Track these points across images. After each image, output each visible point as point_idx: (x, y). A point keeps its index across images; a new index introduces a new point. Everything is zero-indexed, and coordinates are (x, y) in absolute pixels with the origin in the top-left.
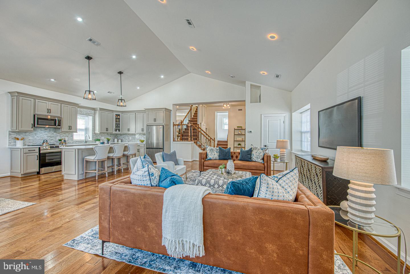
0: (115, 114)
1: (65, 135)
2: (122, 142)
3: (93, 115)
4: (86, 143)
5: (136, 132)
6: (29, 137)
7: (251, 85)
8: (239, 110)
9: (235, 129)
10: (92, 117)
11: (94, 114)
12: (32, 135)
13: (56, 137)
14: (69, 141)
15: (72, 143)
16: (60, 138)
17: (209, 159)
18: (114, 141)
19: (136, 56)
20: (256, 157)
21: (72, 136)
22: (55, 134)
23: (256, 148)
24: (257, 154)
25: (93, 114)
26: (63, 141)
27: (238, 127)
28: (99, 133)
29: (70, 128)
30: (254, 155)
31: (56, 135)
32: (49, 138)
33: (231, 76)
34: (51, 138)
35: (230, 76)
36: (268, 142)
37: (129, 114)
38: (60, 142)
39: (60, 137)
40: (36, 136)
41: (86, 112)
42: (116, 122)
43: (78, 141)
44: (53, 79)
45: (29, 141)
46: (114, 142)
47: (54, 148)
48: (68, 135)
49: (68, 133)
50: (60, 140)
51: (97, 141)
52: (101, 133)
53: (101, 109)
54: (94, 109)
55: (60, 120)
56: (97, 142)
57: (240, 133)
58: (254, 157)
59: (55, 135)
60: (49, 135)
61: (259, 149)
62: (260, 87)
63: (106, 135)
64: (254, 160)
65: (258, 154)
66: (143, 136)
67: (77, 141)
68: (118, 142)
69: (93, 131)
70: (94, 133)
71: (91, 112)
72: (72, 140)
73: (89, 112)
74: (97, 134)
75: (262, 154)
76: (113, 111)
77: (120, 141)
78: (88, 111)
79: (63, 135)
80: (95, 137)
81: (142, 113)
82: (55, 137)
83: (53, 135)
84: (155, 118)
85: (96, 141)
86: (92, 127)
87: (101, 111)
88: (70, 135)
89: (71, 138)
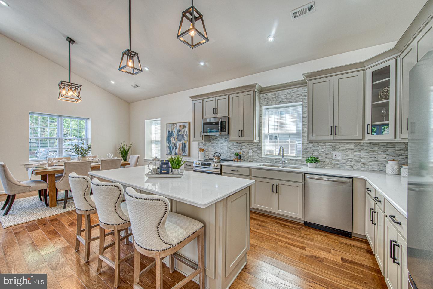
0: (370, 71)
1: (248, 146)
6: (212, 148)
10: (301, 103)
12: (214, 145)
13: (237, 149)
14: (254, 158)
15: (258, 161)
21: (260, 148)
32: (229, 150)
34: (231, 151)
40: (217, 148)
41: (288, 95)
45: (212, 153)
48: (253, 146)
49: (253, 143)
50: (237, 154)
53: (309, 77)
54: (306, 83)
59: (236, 147)
60: (229, 146)
71: (299, 93)
72: (259, 155)
73: (295, 94)
78: (293, 92)
79: (246, 146)
83: (233, 146)
85: (308, 162)
86: (302, 128)
87: (310, 80)
88: (257, 146)
89: (259, 151)
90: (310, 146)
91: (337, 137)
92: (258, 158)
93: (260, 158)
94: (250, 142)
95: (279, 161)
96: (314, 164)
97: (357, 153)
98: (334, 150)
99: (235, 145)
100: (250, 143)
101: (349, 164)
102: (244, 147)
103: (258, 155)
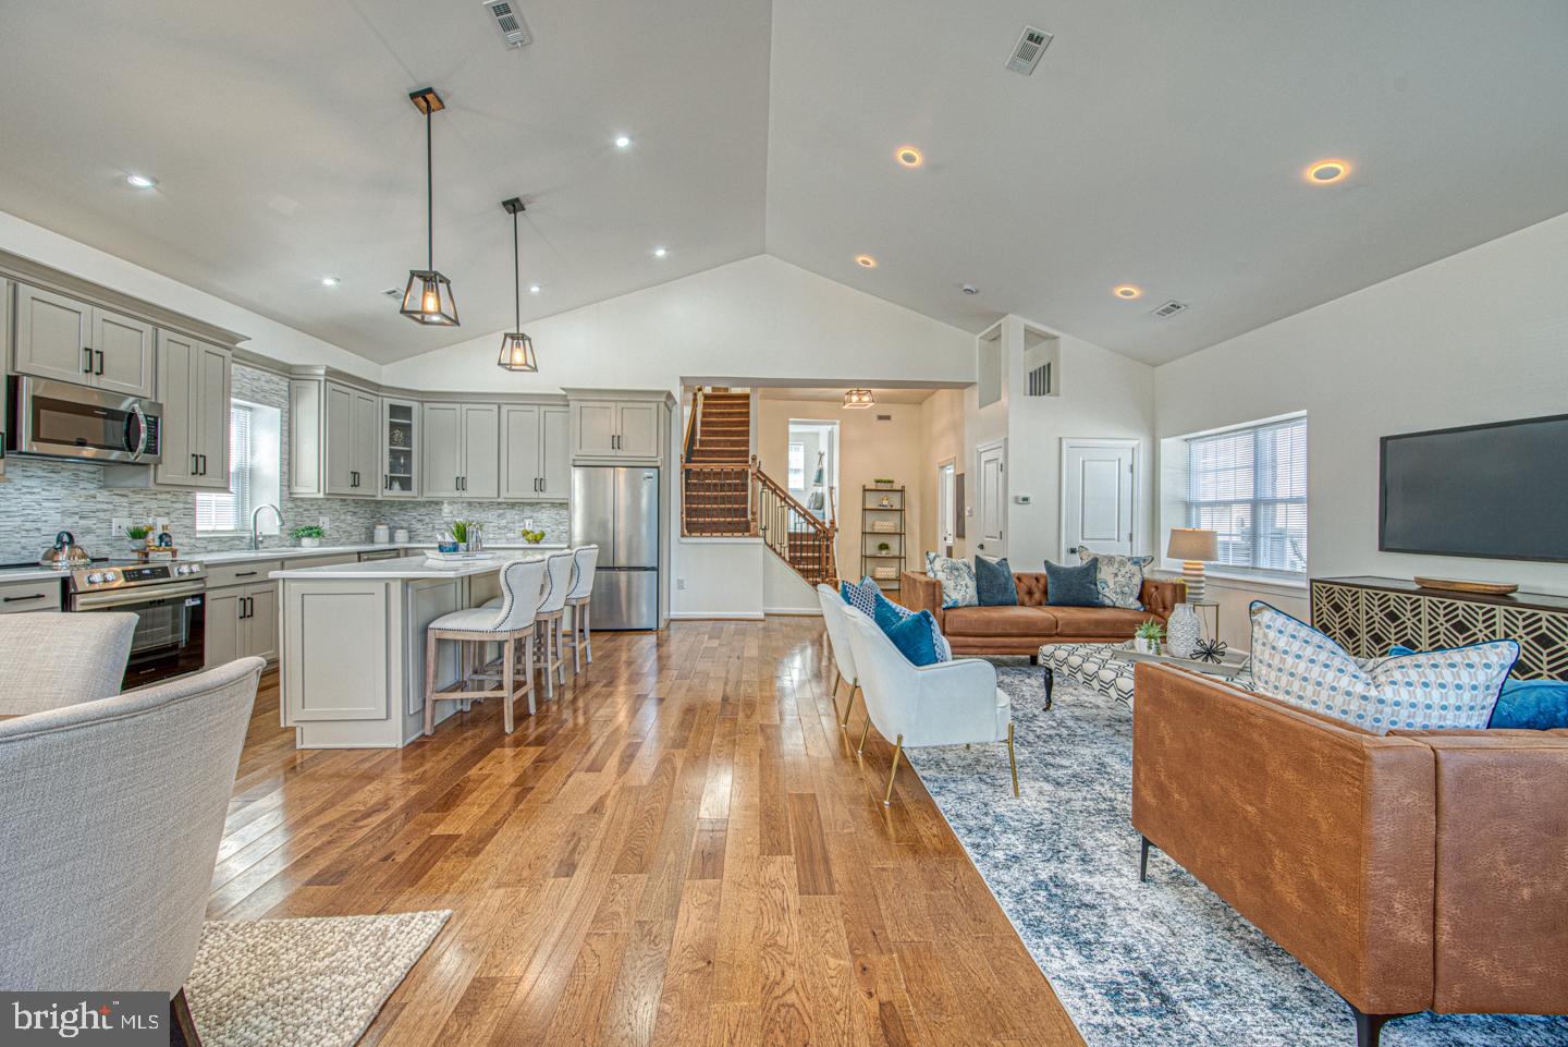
0: (387, 402)
1: (153, 505)
2: (411, 539)
3: (282, 400)
4: (257, 548)
5: (504, 494)
7: (1028, 332)
8: (881, 418)
9: (865, 490)
10: (278, 410)
11: (286, 394)
14: (174, 541)
16: (128, 523)
17: (950, 604)
18: (371, 539)
19: (632, 138)
20: (1118, 590)
21: (190, 512)
22: (103, 496)
23: (1111, 560)
24: (1119, 578)
25: (282, 397)
26: (153, 538)
27: (877, 481)
28: (321, 495)
29: (199, 465)
30: (1106, 583)
31: (111, 506)
32: (70, 522)
33: (966, 287)
34: (87, 522)
35: (961, 285)
36: (1083, 539)
37: (465, 407)
38: (139, 543)
39: (130, 515)
41: (255, 383)
42: (392, 442)
43: (220, 540)
44: (144, 175)
46: (372, 542)
47: (146, 577)
48: (169, 504)
49: (169, 496)
50: (138, 534)
51: (310, 535)
52: (330, 497)
53: (332, 374)
54: (293, 375)
55: (156, 418)
56: (305, 541)
57: (885, 503)
58: (1106, 591)
59: (105, 506)
60: (73, 504)
61: (1122, 563)
62: (1055, 338)
63: (337, 505)
64: (1107, 602)
65: (1123, 579)
66: (531, 514)
67: (210, 540)
68: (392, 539)
69: (286, 484)
70: (289, 495)
71: (273, 386)
73: (267, 386)
74: (299, 504)
75: (1137, 580)
76: (378, 387)
77: (401, 536)
78: (264, 378)
79: (145, 504)
80: (291, 515)
81: (535, 408)
82: (101, 515)
83: (93, 506)
84: (619, 433)
85: (299, 538)
86: (281, 465)
87: (330, 381)
88: (182, 506)
89: (186, 521)
90: (290, 505)
91: (358, 491)
92: (186, 541)
93: (193, 541)
94: (161, 493)
95: (237, 542)
96: (316, 541)
97: (342, 517)
98: (320, 513)
99: (98, 499)
100: (159, 496)
101: (336, 535)
102: (138, 509)
103: (184, 533)
